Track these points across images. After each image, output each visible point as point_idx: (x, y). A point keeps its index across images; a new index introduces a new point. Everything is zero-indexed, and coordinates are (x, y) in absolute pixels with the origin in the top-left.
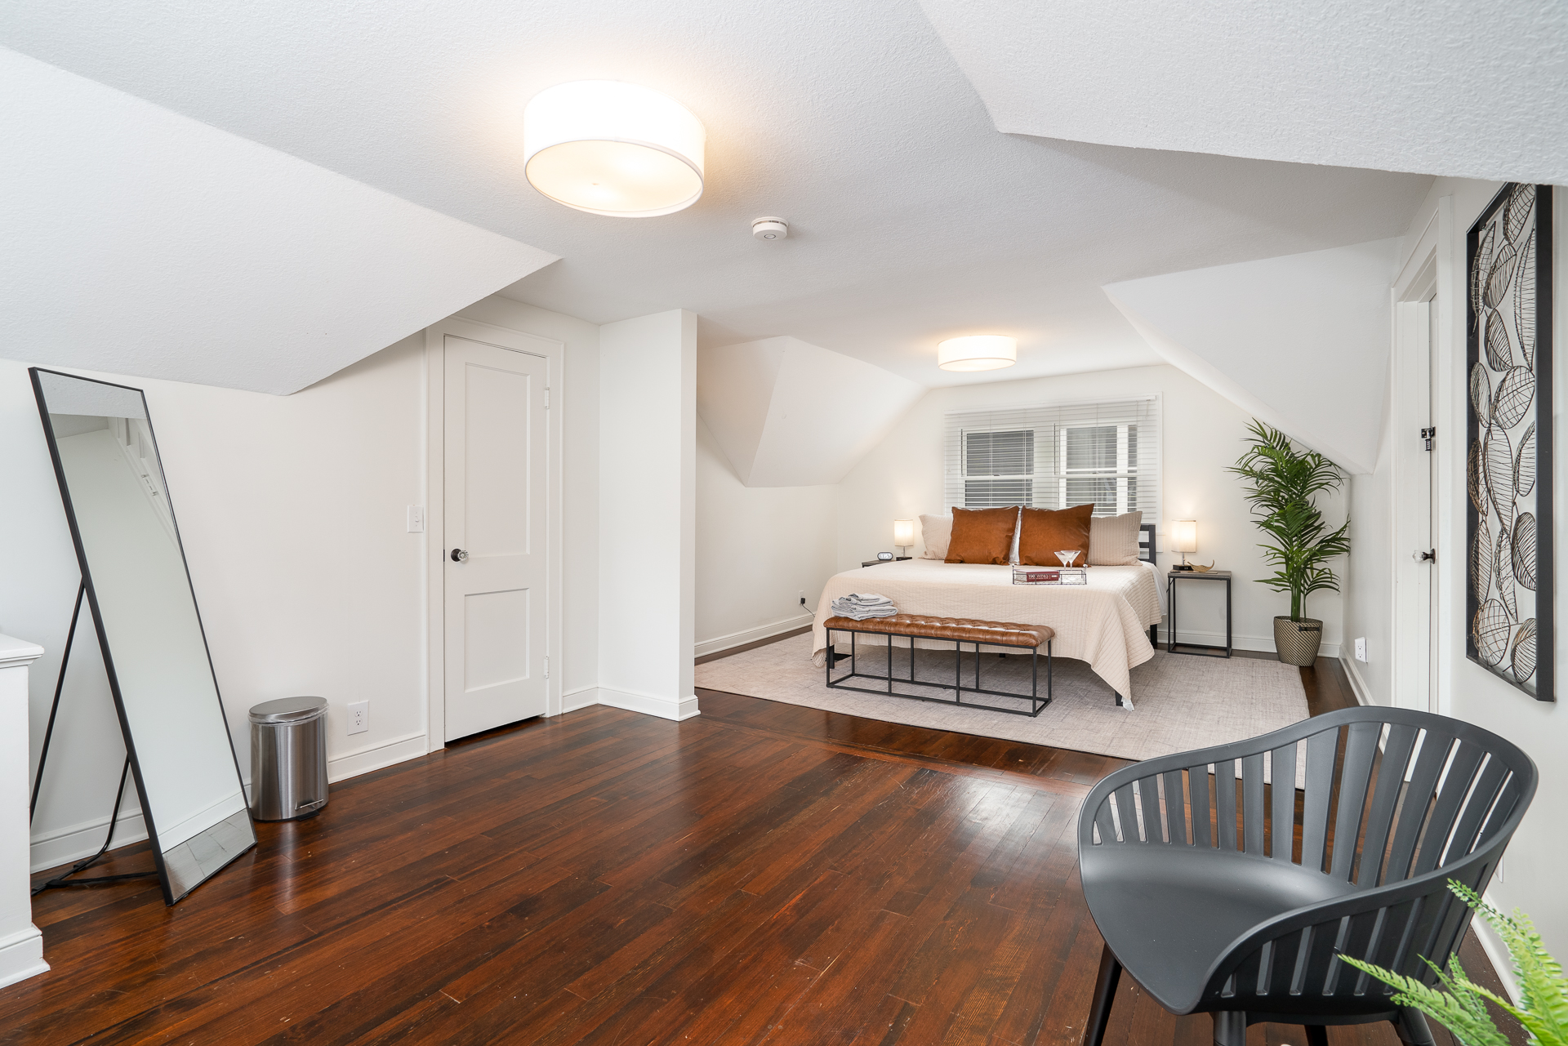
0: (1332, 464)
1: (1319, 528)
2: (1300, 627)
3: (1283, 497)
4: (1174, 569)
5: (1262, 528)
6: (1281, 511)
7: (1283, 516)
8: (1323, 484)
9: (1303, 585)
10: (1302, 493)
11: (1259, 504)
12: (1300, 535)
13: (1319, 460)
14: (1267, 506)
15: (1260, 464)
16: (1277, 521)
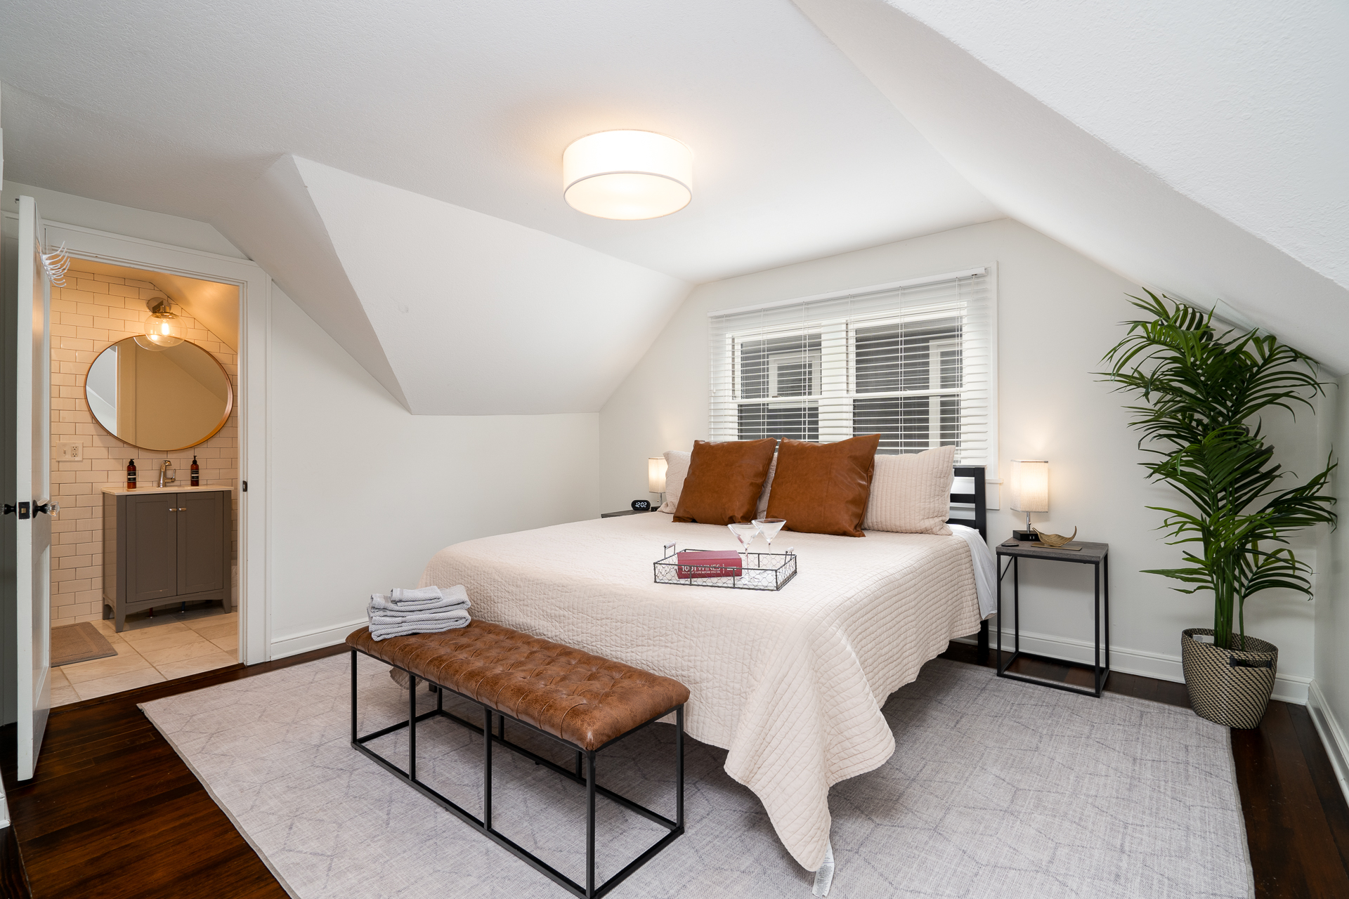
0: (1297, 355)
1: (1270, 476)
2: (1232, 658)
3: (1199, 422)
4: (1014, 537)
5: (1157, 476)
6: (1195, 447)
7: (1198, 456)
8: (1279, 396)
9: (1238, 580)
10: (1235, 413)
11: (1154, 434)
12: (1232, 488)
13: (1271, 350)
14: (1168, 436)
15: (1151, 362)
16: (1188, 464)
